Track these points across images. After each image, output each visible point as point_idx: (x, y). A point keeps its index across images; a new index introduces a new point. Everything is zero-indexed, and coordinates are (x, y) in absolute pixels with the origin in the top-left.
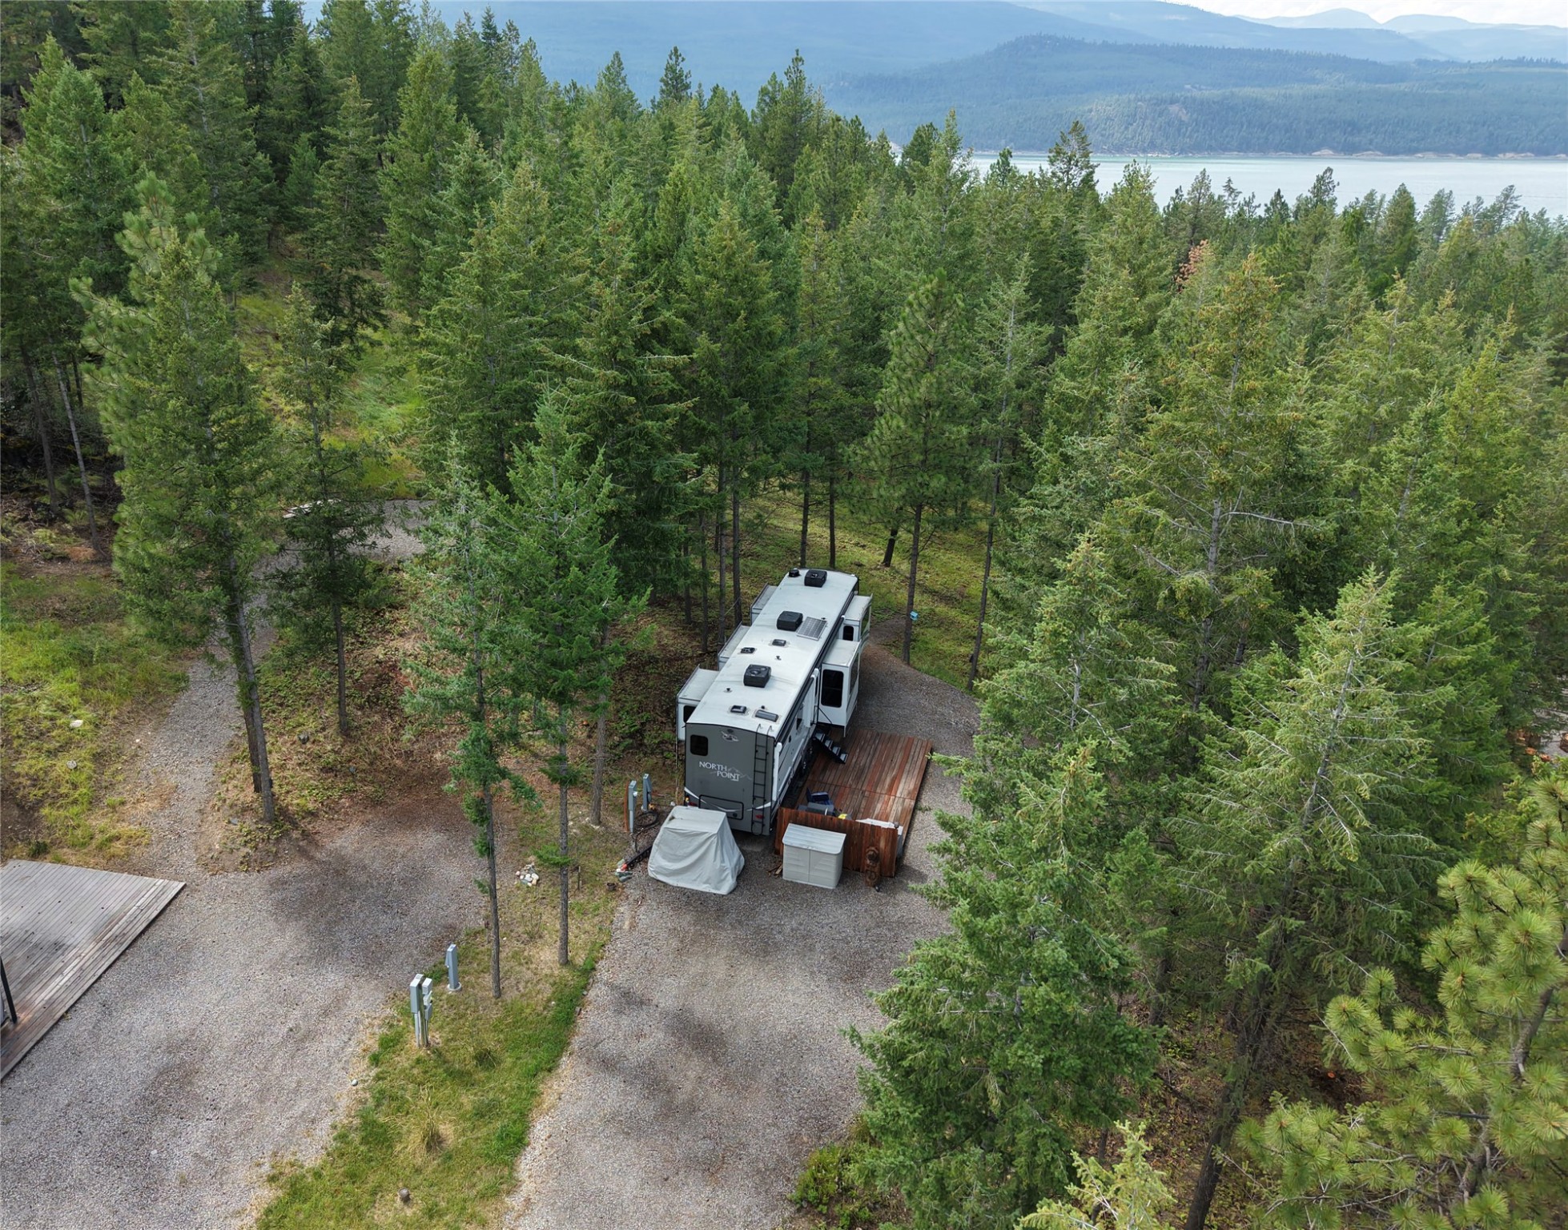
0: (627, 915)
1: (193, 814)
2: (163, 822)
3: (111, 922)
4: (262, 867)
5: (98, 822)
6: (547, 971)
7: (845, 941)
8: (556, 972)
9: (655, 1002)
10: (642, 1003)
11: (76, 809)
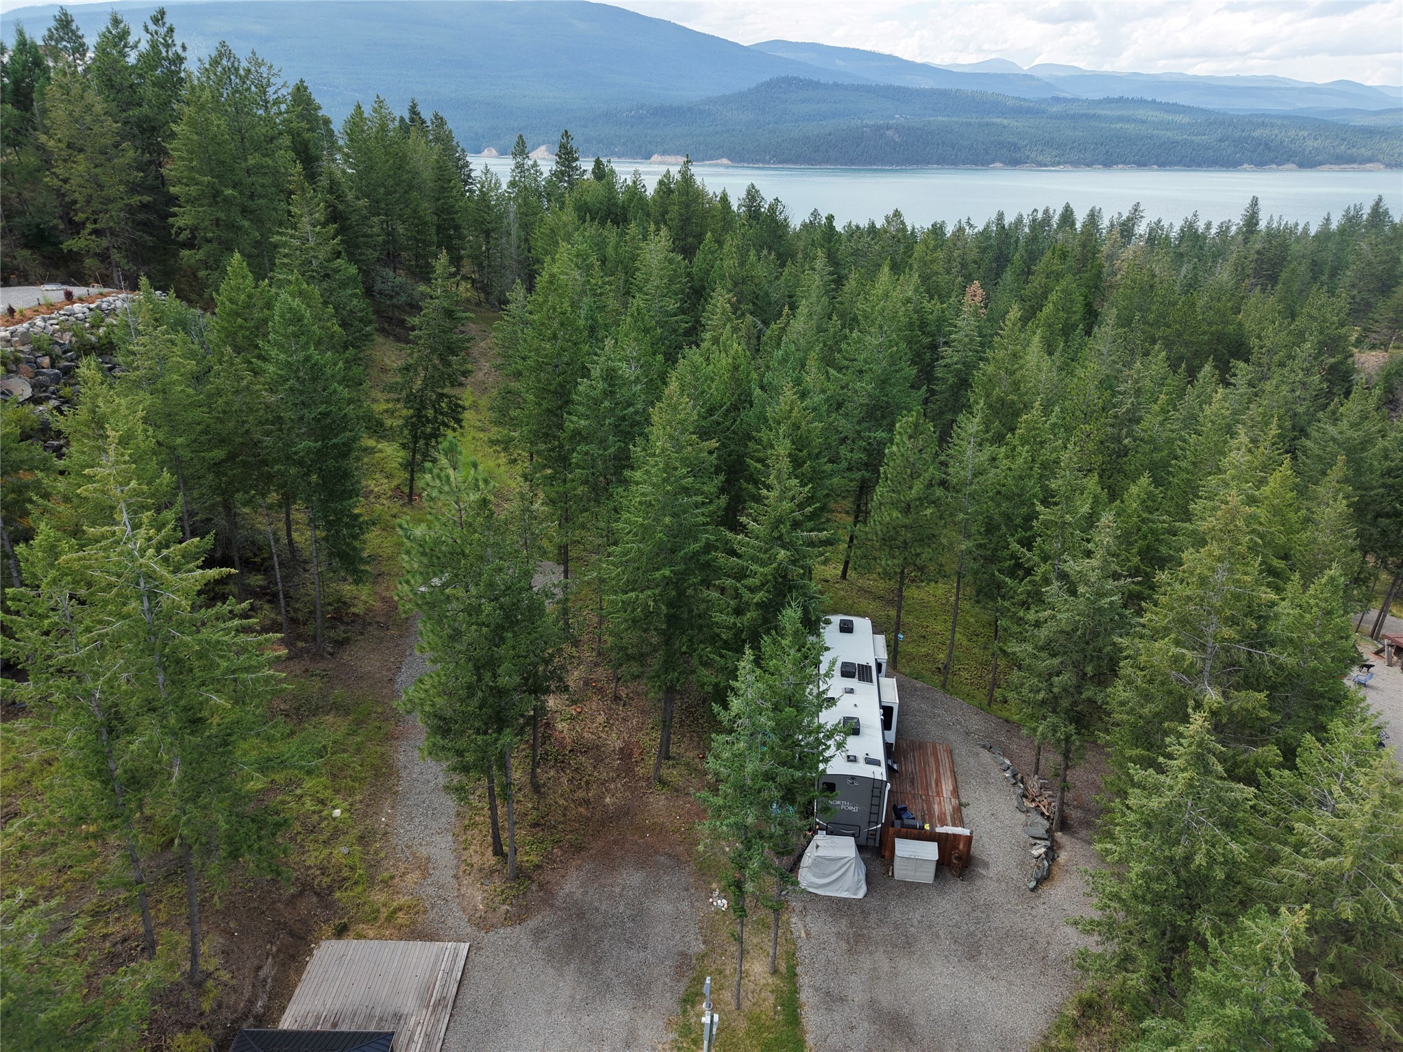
0: (800, 925)
1: (451, 880)
2: (431, 890)
3: (429, 988)
4: (521, 921)
5: (378, 897)
6: (762, 981)
7: (957, 926)
8: (770, 981)
9: (850, 998)
10: (842, 999)
11: (359, 889)
